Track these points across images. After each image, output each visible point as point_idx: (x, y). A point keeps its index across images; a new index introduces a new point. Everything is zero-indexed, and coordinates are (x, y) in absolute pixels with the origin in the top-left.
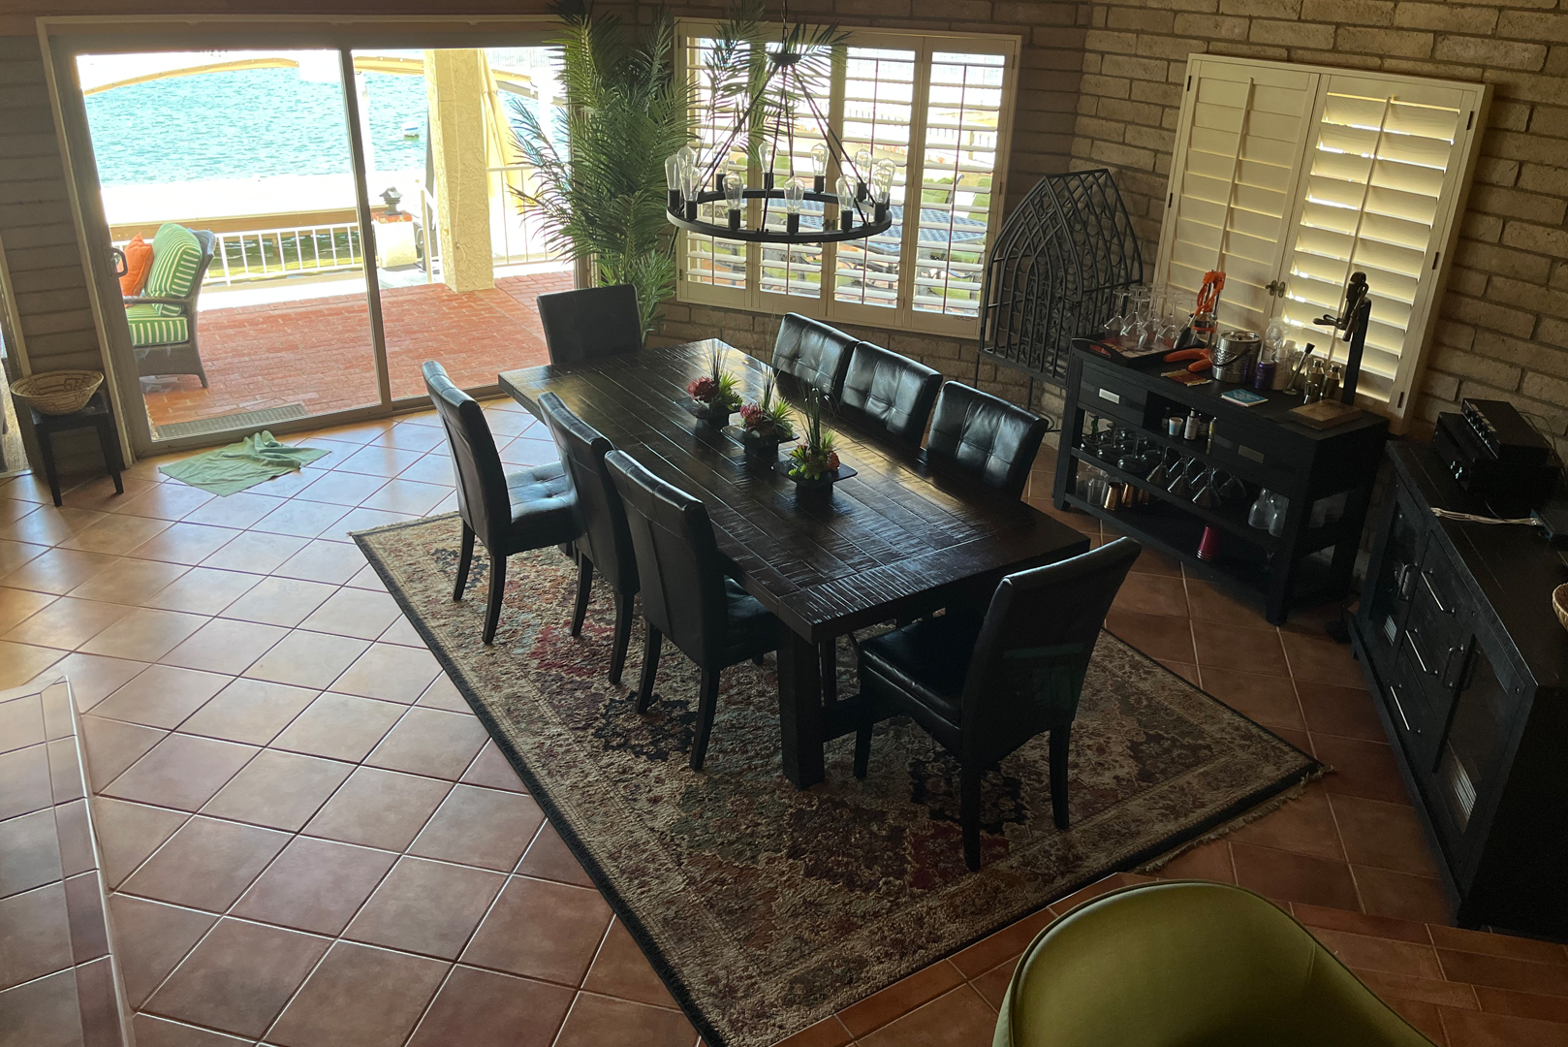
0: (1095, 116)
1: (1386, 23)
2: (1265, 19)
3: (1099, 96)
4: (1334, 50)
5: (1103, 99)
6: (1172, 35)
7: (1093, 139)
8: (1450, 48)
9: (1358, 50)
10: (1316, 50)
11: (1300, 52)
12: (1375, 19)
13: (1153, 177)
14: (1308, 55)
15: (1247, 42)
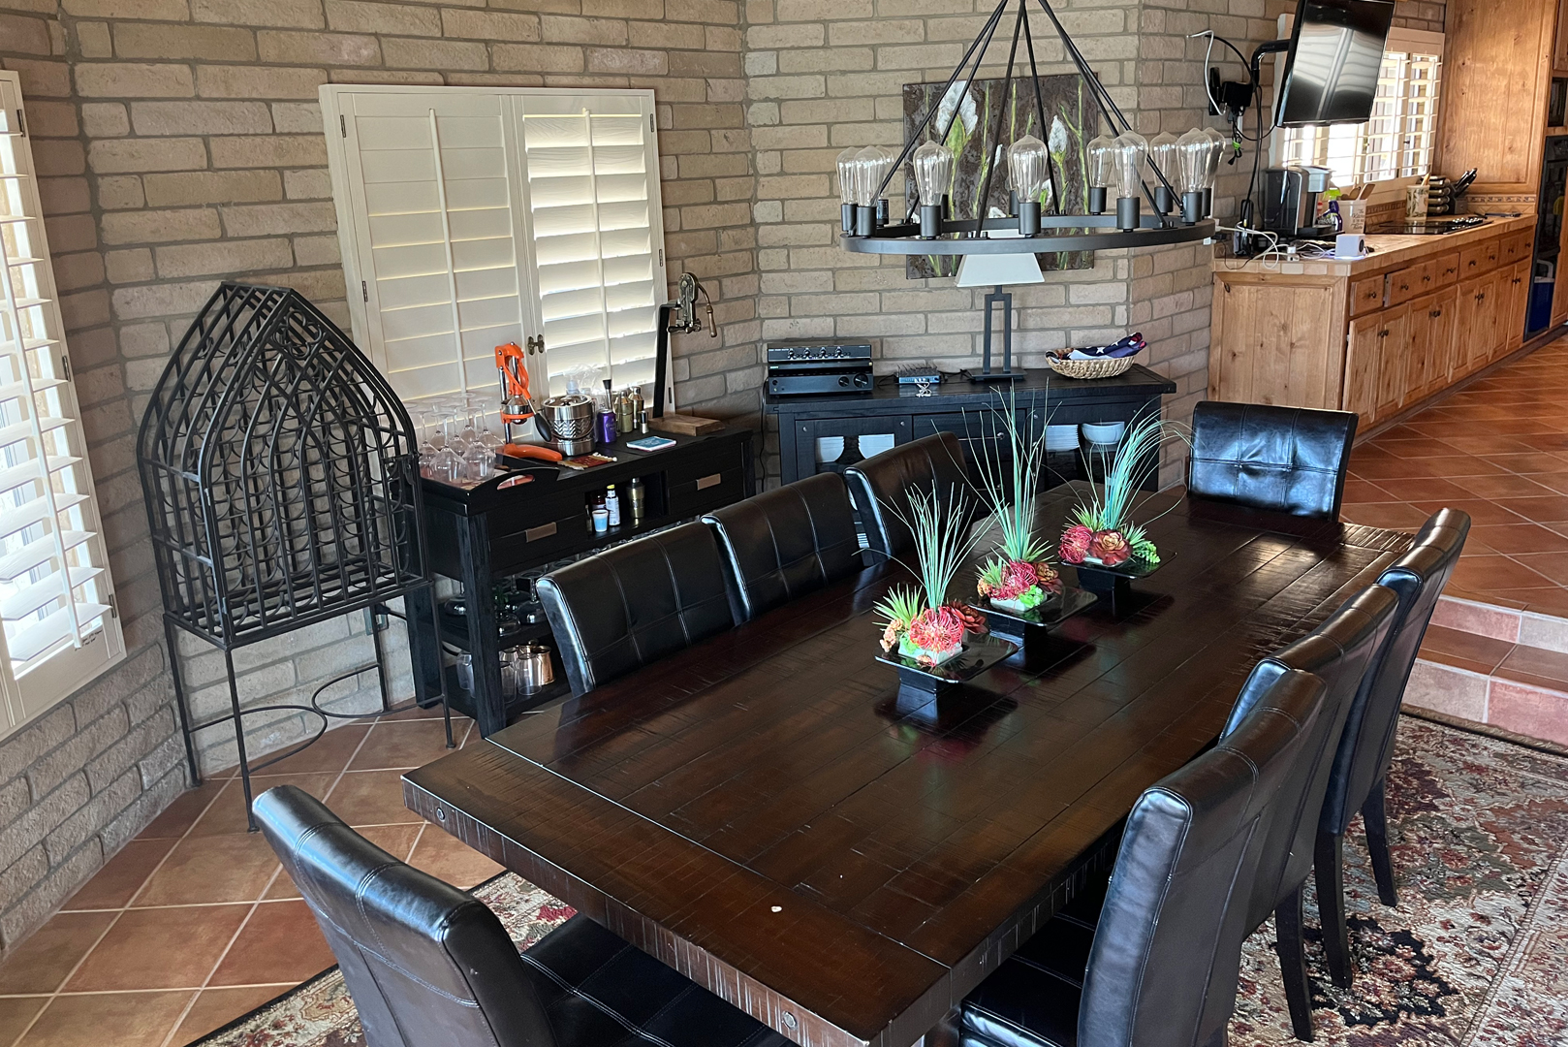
0: (146, 208)
1: (534, 38)
2: (399, 36)
3: (140, 174)
4: (491, 71)
5: (149, 176)
6: (258, 62)
7: (152, 247)
8: (600, 59)
9: (517, 69)
10: (472, 72)
11: (458, 75)
12: (525, 34)
13: (297, 274)
14: (465, 78)
15: (383, 67)
